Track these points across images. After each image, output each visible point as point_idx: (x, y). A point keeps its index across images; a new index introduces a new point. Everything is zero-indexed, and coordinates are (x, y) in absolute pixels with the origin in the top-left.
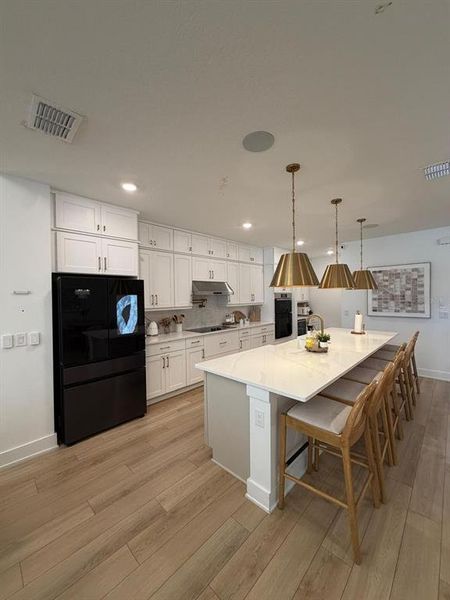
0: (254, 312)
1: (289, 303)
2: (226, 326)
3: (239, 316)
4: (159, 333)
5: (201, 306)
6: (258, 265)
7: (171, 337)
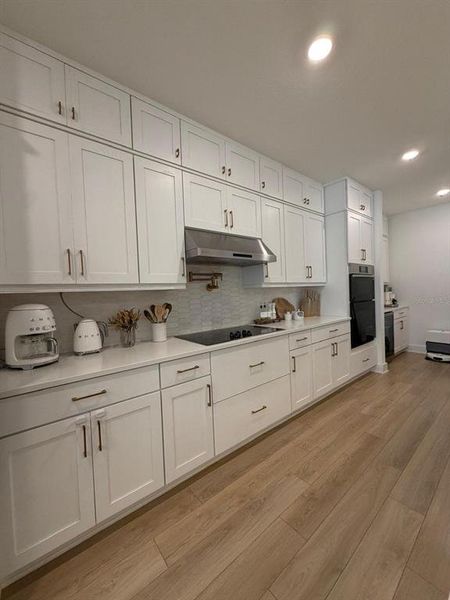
0: (309, 299)
1: (371, 281)
2: (258, 327)
3: (283, 307)
4: (104, 347)
5: (210, 287)
6: (317, 213)
7: (139, 357)
